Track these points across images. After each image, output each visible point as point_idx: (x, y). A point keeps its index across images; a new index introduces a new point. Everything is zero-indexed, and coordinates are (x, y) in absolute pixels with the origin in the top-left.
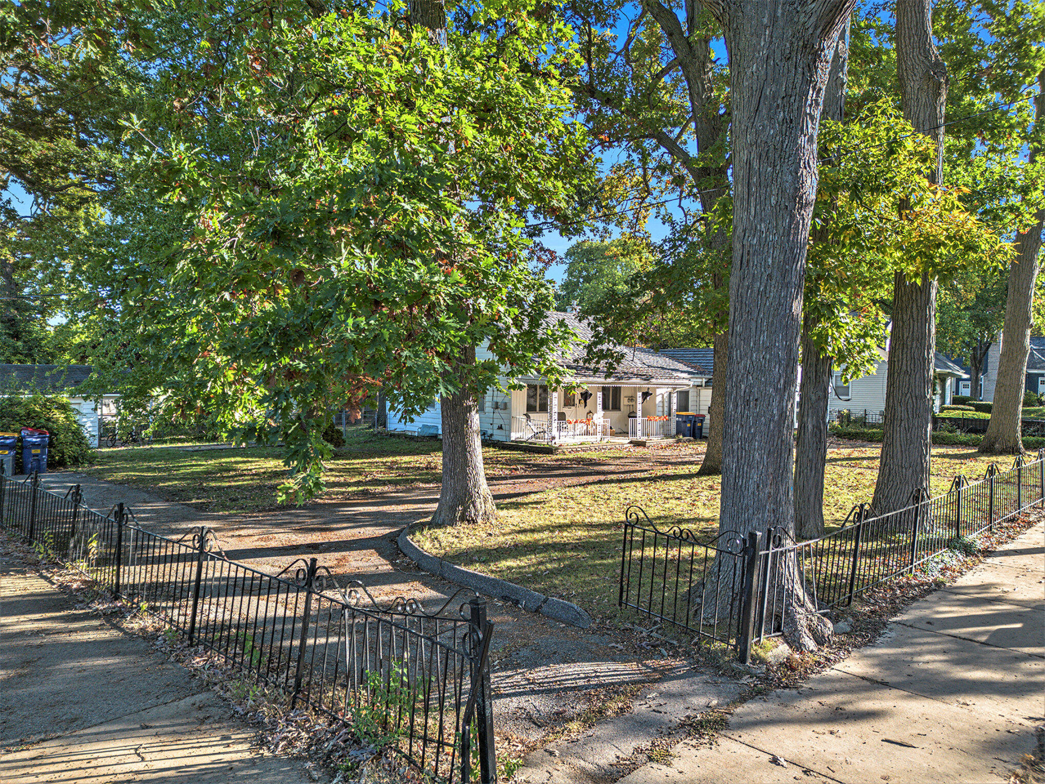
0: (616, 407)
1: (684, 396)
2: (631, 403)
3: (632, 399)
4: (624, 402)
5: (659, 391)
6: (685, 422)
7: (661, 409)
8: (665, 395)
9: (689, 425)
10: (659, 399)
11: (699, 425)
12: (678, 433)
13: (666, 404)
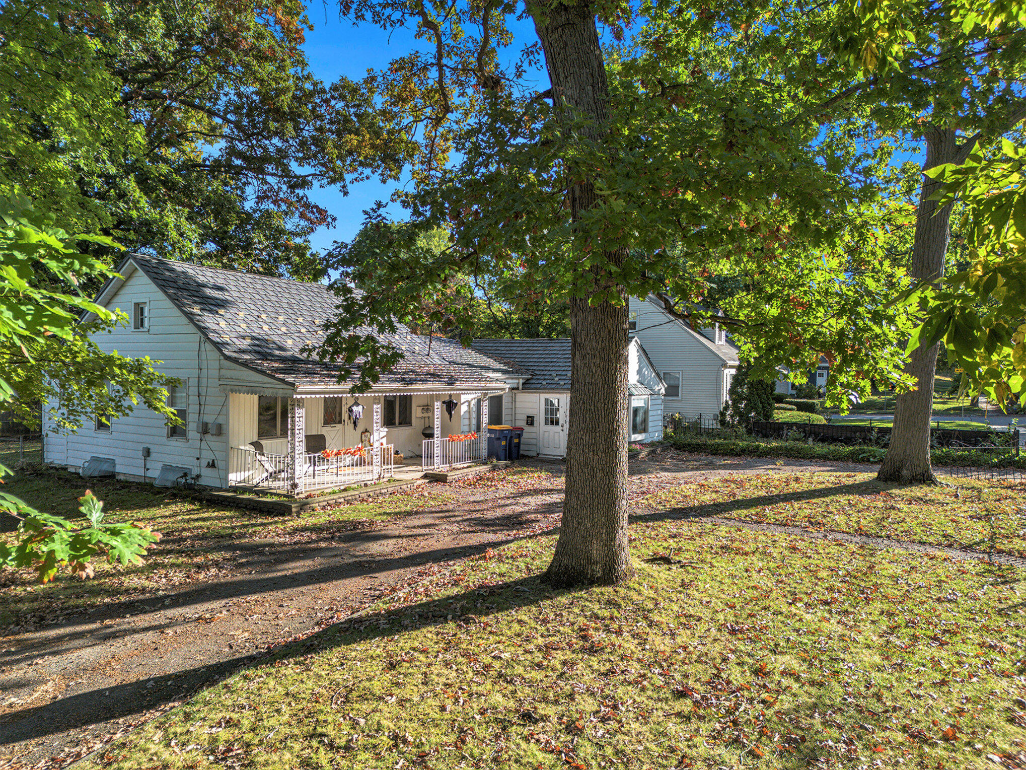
0: (406, 421)
1: (496, 403)
2: (426, 415)
3: (427, 408)
4: (416, 412)
5: (464, 398)
6: (499, 439)
7: (466, 422)
8: (473, 402)
9: (503, 443)
10: (464, 408)
11: (516, 441)
12: (491, 455)
13: (474, 415)
